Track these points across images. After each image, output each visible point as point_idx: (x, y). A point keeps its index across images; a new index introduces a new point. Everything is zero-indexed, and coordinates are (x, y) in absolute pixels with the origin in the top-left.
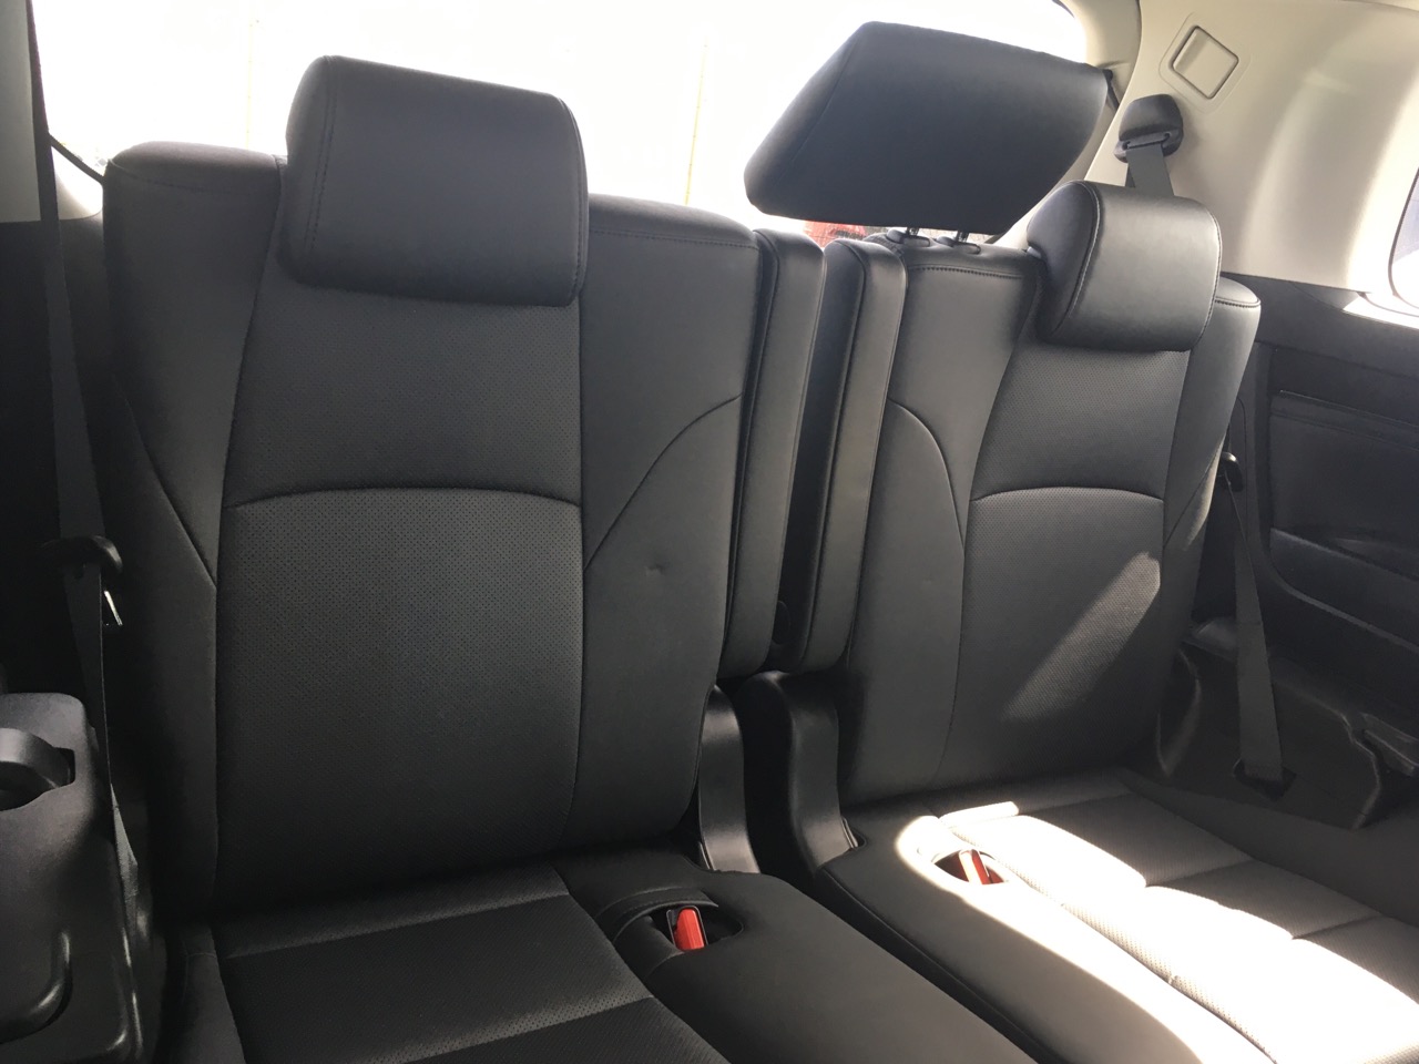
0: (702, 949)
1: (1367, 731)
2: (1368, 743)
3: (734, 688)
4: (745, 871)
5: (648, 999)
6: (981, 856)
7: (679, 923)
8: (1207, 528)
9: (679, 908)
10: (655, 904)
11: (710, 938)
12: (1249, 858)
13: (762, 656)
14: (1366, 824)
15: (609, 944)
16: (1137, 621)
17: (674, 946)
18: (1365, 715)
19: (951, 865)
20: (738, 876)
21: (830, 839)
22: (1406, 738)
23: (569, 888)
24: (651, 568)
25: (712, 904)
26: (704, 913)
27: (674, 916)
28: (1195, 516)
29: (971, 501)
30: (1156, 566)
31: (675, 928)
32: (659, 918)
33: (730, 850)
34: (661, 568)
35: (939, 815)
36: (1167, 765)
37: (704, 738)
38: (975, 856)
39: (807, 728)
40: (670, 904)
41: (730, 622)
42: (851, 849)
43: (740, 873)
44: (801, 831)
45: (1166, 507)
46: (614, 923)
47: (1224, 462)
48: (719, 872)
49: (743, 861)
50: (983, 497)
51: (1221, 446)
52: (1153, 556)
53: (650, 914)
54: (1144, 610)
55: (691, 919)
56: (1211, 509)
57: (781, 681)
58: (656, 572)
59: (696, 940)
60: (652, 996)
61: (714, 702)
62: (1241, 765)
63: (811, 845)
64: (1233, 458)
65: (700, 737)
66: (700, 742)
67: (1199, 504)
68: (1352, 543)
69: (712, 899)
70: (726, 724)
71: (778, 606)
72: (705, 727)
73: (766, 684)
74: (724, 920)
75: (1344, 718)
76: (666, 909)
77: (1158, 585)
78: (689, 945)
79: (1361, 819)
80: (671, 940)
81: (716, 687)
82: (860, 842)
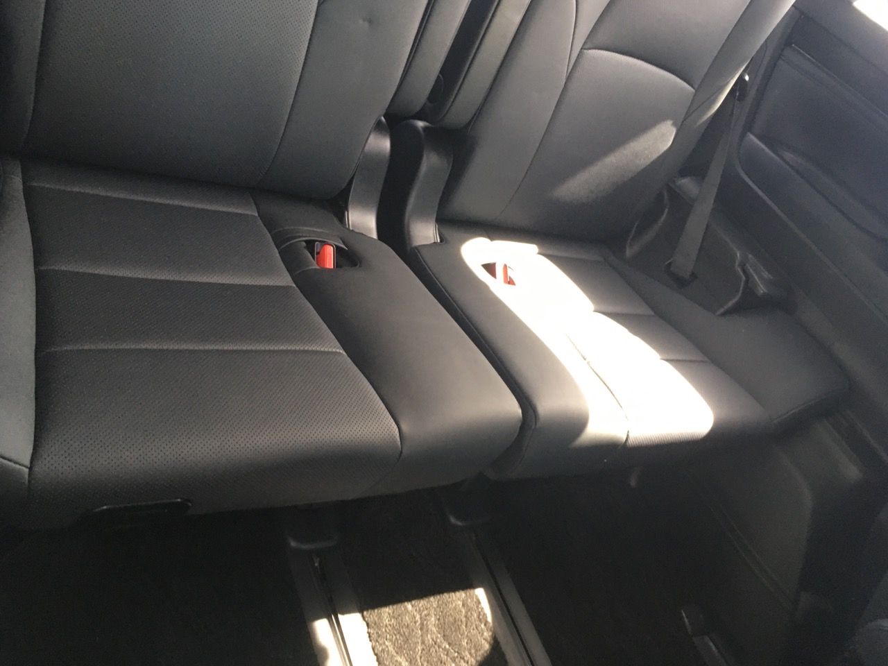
0: (330, 269)
1: (747, 265)
2: (744, 272)
3: (394, 122)
4: (369, 236)
5: (291, 286)
6: (508, 269)
7: (321, 252)
8: (713, 118)
9: (324, 243)
10: (310, 237)
11: (338, 265)
12: (653, 313)
13: (418, 108)
14: (724, 314)
15: (276, 250)
16: (648, 162)
17: (315, 263)
18: (750, 256)
19: (490, 268)
20: (363, 236)
21: (424, 233)
22: (766, 275)
23: (258, 212)
24: (364, 20)
25: (345, 247)
26: (338, 250)
27: (319, 246)
28: (709, 108)
29: (582, 49)
30: (673, 131)
31: (318, 253)
32: (310, 245)
33: (364, 220)
34: (370, 22)
35: (492, 239)
36: (629, 252)
37: (366, 148)
38: (505, 266)
39: (432, 162)
40: (320, 239)
41: (406, 73)
42: (435, 243)
43: (366, 236)
44: (409, 222)
45: (695, 95)
46: (281, 239)
47: (741, 78)
48: (352, 231)
49: (370, 230)
50: (590, 49)
51: (744, 67)
52: (674, 124)
53: (306, 241)
54: (655, 156)
55: (330, 251)
56: (721, 106)
57: (425, 129)
58: (366, 24)
59: (330, 263)
60: (294, 285)
61: (379, 127)
62: (670, 264)
63: (412, 233)
64: (747, 78)
65: (365, 145)
66: (363, 149)
67: (714, 102)
68: (789, 156)
69: (344, 243)
70: (383, 144)
71: (438, 77)
72: (369, 141)
73: (415, 128)
74: (348, 257)
75: (738, 255)
76: (315, 241)
77: (670, 143)
78: (324, 265)
79: (722, 310)
80: (314, 258)
81: (383, 118)
82: (442, 240)
